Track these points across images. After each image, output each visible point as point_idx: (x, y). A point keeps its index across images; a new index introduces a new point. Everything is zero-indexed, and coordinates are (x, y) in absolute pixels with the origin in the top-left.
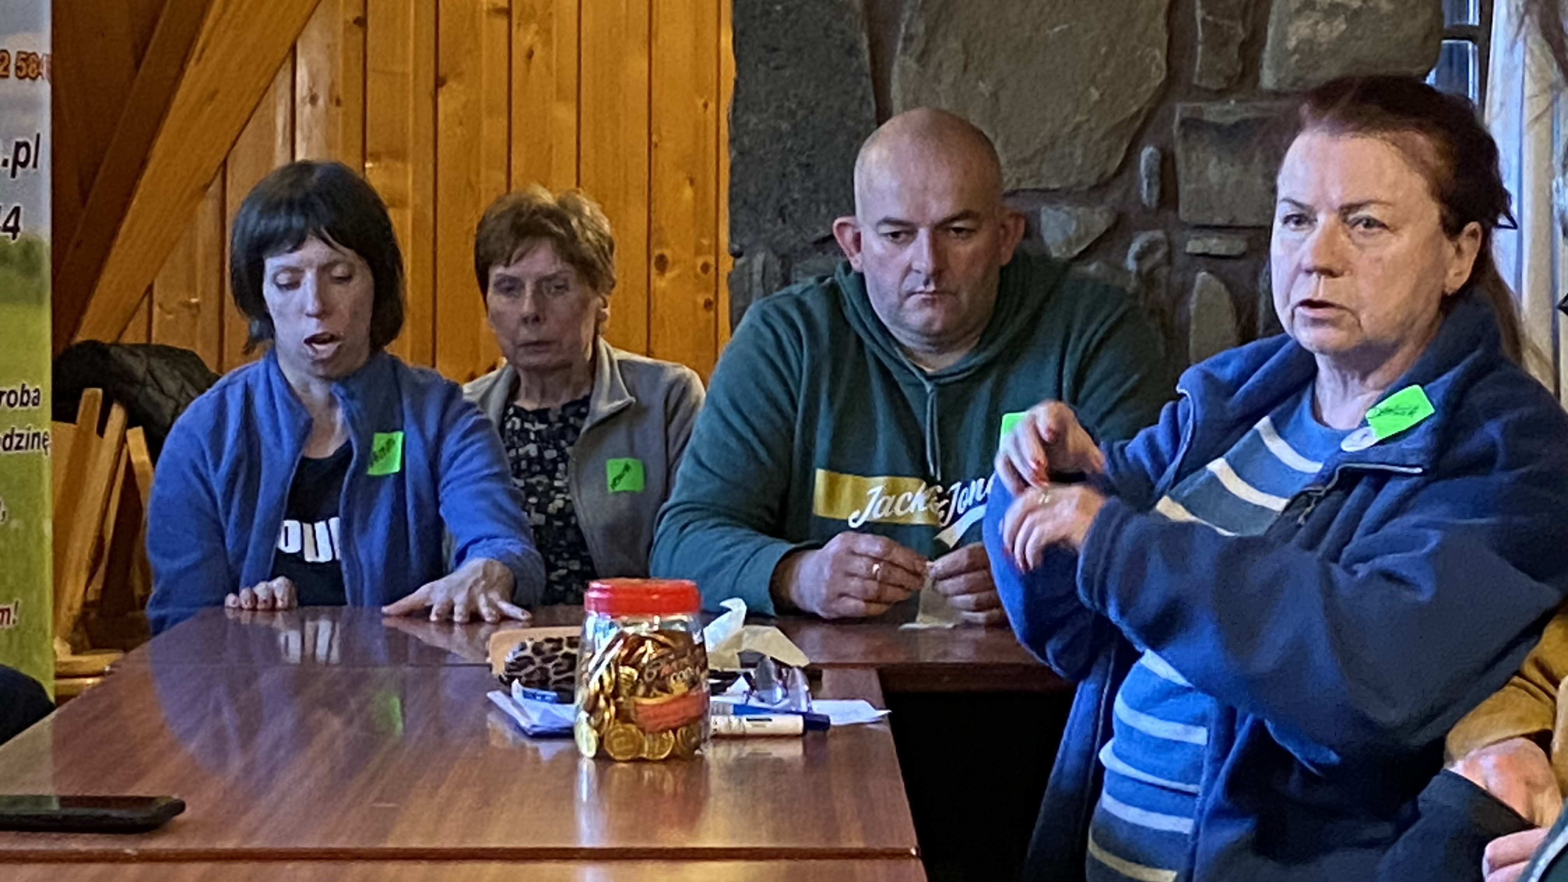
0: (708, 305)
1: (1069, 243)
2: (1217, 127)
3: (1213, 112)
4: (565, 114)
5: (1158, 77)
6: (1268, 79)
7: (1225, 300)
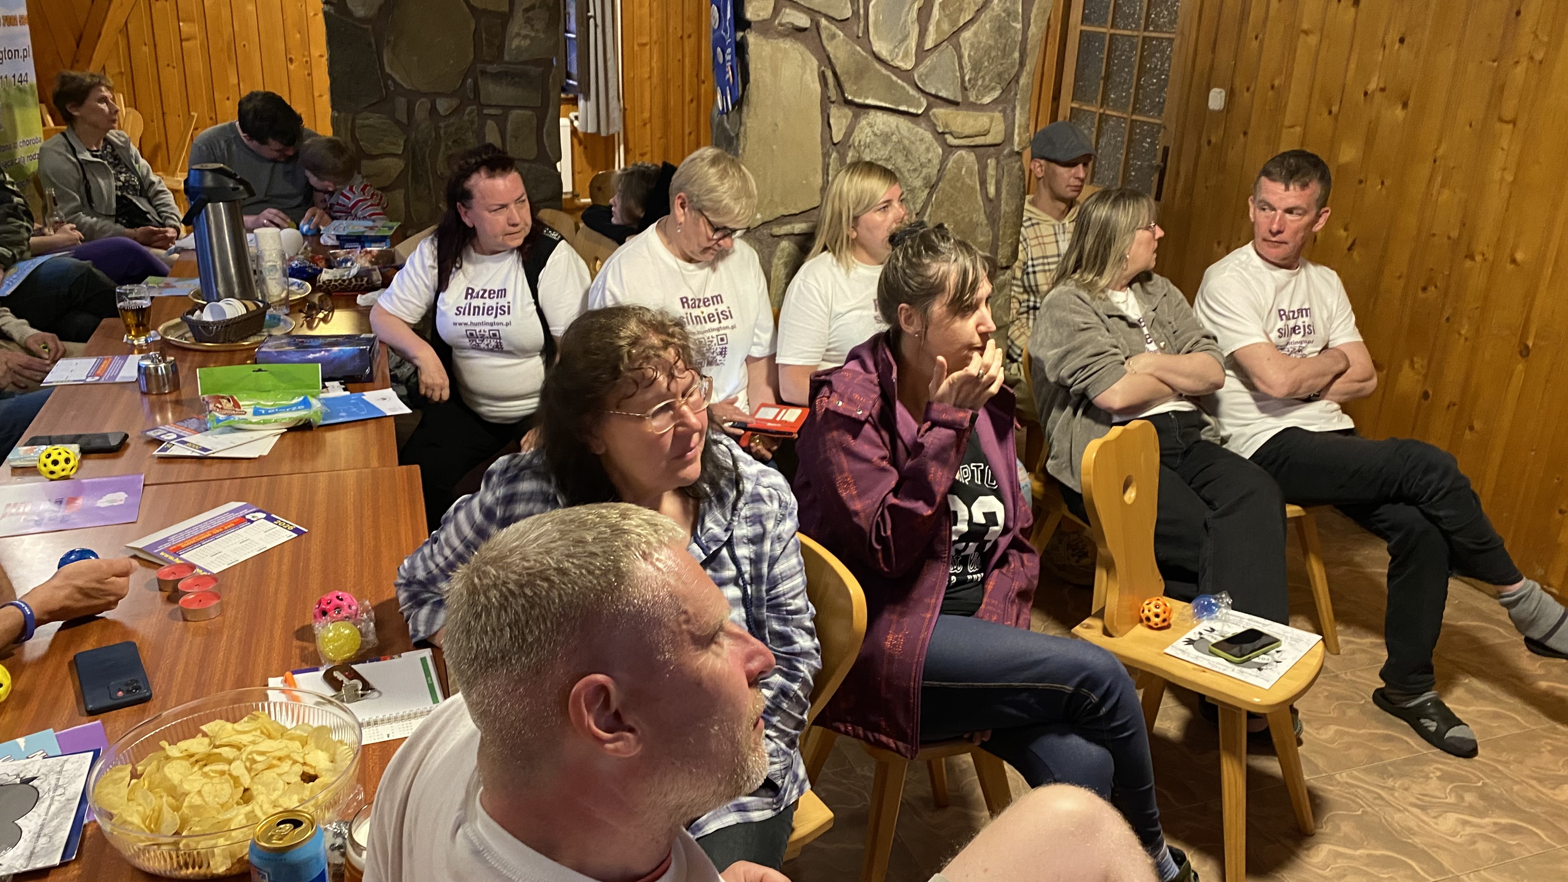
0: (309, 75)
1: (447, 110)
2: (491, 74)
3: (489, 68)
4: (251, 8)
5: (472, 57)
6: (506, 58)
7: (496, 129)
